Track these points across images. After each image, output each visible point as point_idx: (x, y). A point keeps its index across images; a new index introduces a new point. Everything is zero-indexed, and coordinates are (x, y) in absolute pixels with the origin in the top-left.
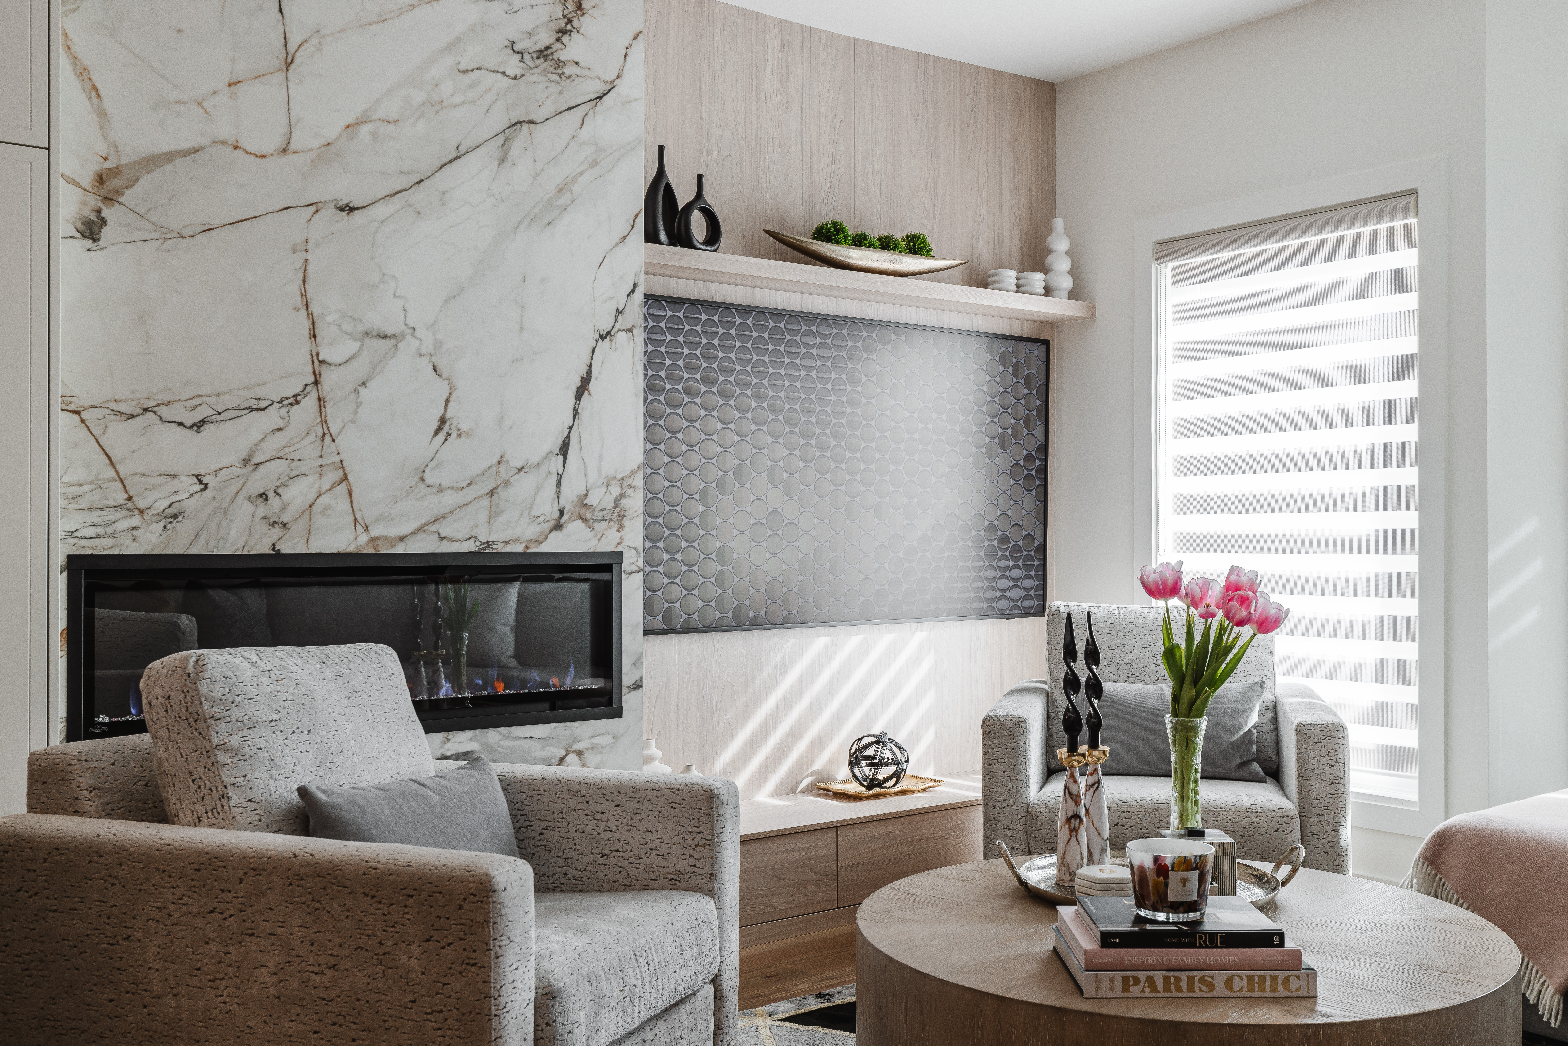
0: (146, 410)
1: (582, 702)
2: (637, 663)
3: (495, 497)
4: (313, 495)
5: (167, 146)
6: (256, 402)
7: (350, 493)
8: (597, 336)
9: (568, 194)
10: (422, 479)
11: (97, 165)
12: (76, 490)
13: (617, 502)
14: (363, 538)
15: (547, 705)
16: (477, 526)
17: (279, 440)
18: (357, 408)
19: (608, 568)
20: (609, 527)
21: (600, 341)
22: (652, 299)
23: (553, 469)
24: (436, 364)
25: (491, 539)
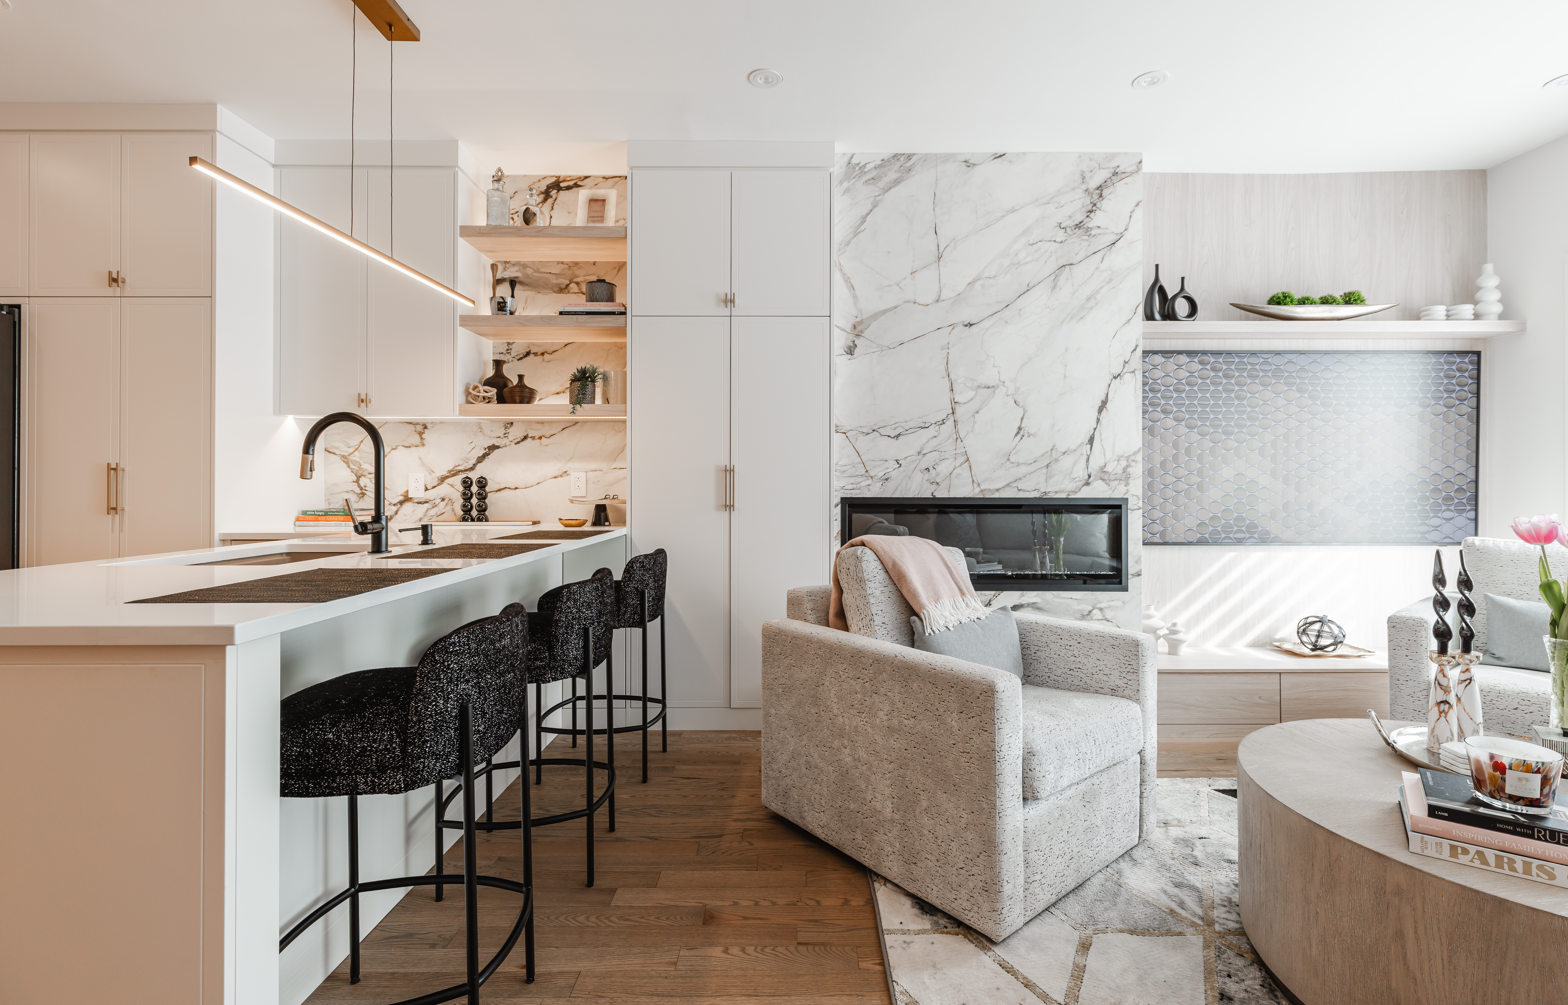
0: (874, 430)
1: (1103, 581)
2: (1138, 561)
3: (1049, 468)
4: (951, 468)
5: (883, 307)
6: (924, 424)
7: (970, 467)
8: (1112, 377)
9: (1094, 300)
10: (1009, 459)
11: (853, 321)
12: (844, 468)
13: (1125, 470)
14: (977, 490)
15: (1082, 582)
16: (1039, 484)
17: (935, 442)
18: (974, 424)
19: (1119, 507)
20: (1119, 484)
21: (1114, 379)
22: (1146, 353)
23: (1084, 452)
24: (1016, 399)
25: (1047, 490)
